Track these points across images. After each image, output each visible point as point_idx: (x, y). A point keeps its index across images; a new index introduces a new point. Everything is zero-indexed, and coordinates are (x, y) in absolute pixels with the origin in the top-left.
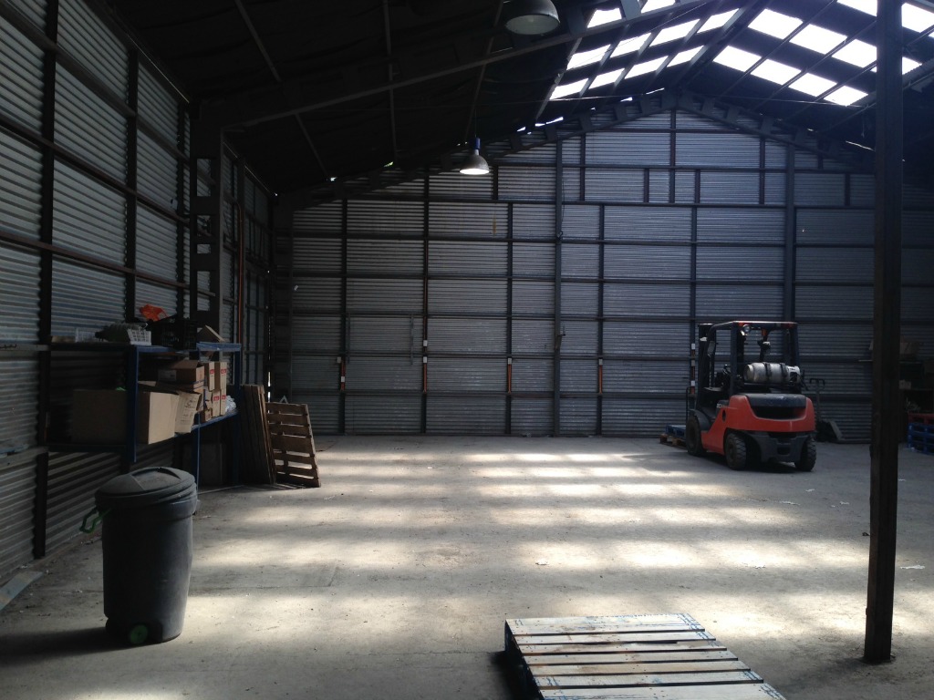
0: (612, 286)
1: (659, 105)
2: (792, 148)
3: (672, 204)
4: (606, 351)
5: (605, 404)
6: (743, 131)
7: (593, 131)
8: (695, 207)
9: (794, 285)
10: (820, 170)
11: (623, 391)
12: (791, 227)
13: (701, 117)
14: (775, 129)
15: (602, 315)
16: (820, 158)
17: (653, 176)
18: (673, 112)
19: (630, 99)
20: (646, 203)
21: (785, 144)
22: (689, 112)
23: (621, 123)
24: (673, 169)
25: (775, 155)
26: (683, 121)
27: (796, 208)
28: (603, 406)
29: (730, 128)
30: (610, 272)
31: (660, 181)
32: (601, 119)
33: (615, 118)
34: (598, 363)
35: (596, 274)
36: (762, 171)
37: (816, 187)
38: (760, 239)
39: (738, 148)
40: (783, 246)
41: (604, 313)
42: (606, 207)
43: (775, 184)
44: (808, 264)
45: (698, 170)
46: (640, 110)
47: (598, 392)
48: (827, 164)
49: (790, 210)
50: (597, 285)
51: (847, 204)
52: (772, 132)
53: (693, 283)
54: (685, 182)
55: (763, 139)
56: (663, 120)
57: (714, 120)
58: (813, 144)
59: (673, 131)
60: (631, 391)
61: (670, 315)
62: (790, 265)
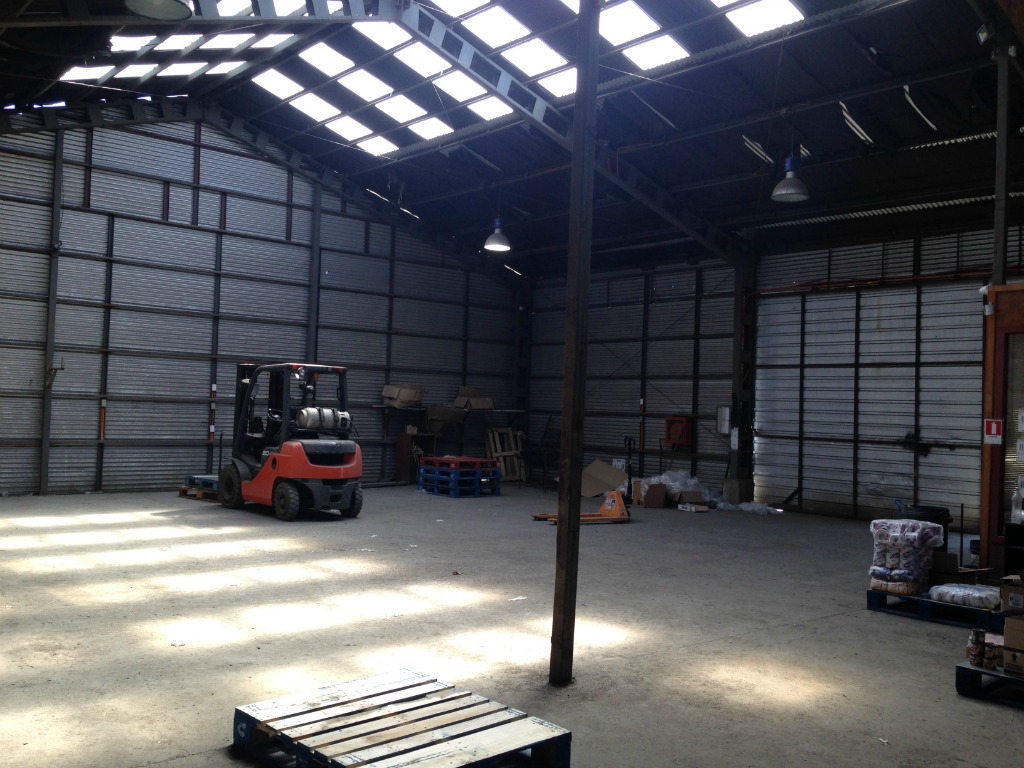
0: (121, 313)
1: (182, 112)
2: (318, 187)
3: (194, 226)
4: (111, 390)
5: (107, 452)
6: (271, 160)
7: (103, 127)
8: (220, 233)
9: (317, 327)
10: (343, 214)
11: (130, 437)
12: (315, 267)
13: (228, 136)
14: (303, 164)
15: (107, 347)
16: (344, 202)
17: (174, 191)
18: (198, 124)
19: (149, 99)
20: (164, 221)
21: (313, 183)
22: (216, 128)
23: (138, 124)
24: (196, 188)
25: (302, 192)
26: (208, 136)
27: (321, 249)
28: (105, 455)
29: (257, 154)
30: (117, 298)
31: (181, 198)
32: (112, 114)
33: (130, 116)
34: (100, 404)
35: (102, 298)
36: (289, 205)
37: (340, 231)
38: (284, 276)
39: (263, 176)
40: (308, 287)
41: (111, 345)
42: (116, 220)
43: (301, 219)
44: (333, 307)
45: (224, 194)
46: (159, 112)
47: (99, 438)
48: (351, 210)
49: (315, 249)
50: (102, 310)
51: (366, 253)
52: (301, 167)
53: (216, 318)
54: (209, 204)
55: (291, 172)
56: (186, 131)
57: (243, 143)
58: (337, 186)
59: (197, 145)
60: (140, 437)
61: (189, 351)
62: (314, 307)
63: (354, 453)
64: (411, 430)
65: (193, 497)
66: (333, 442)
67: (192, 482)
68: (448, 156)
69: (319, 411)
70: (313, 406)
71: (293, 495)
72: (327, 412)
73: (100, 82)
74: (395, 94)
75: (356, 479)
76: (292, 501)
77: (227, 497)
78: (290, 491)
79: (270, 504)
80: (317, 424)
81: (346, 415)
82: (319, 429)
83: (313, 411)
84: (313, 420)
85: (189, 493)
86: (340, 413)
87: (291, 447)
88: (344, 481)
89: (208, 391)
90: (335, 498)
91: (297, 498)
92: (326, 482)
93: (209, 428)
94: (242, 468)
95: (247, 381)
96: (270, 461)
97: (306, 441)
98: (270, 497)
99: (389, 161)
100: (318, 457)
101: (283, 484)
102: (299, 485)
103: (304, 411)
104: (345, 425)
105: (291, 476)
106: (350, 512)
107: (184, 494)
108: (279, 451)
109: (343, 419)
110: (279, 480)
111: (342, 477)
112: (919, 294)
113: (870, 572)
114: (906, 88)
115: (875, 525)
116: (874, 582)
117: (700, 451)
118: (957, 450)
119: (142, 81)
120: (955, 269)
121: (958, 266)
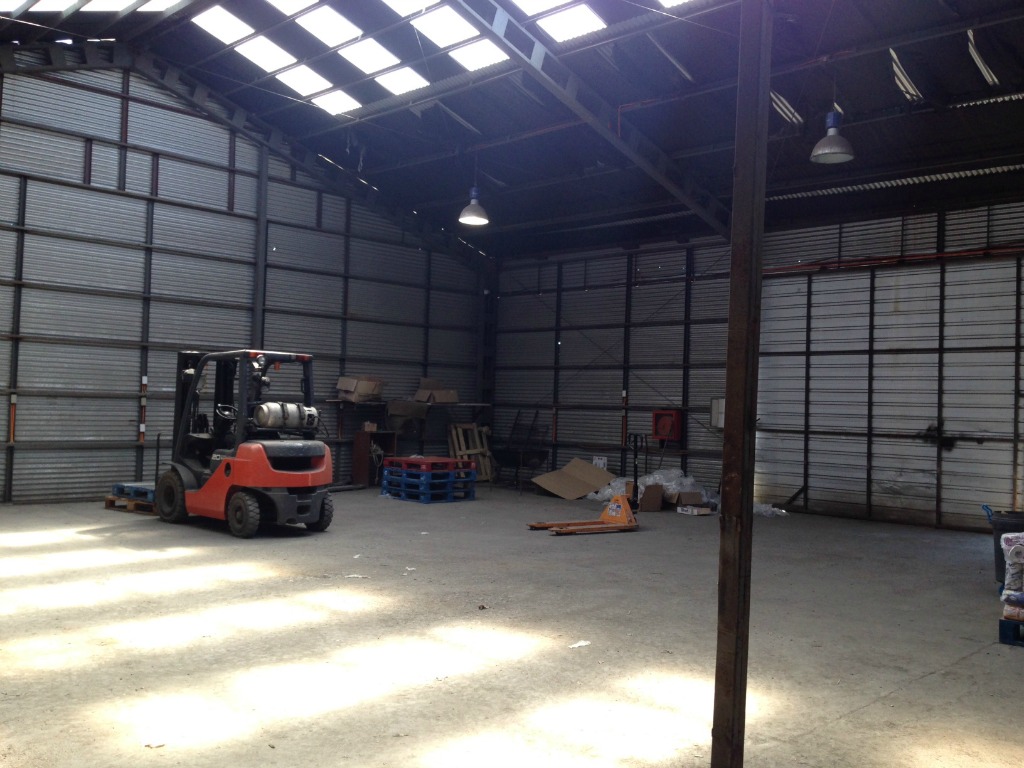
0: (34, 292)
1: (107, 58)
2: (265, 151)
3: (121, 192)
4: (23, 383)
5: (17, 456)
6: (211, 117)
7: (14, 73)
8: (151, 201)
9: (264, 311)
10: (292, 182)
11: (45, 439)
12: (261, 242)
13: (162, 87)
14: (247, 124)
15: (18, 332)
16: (294, 168)
17: (97, 150)
18: (126, 72)
19: (69, 42)
20: (86, 185)
21: (259, 145)
22: (149, 79)
23: (54, 71)
24: (123, 147)
25: (247, 156)
26: (137, 88)
27: (269, 222)
28: (15, 461)
29: (194, 110)
30: (30, 274)
31: (106, 160)
32: (26, 58)
33: (48, 61)
34: (9, 400)
35: (12, 275)
36: (232, 171)
37: (290, 202)
38: (226, 253)
39: (202, 137)
40: (254, 265)
41: (22, 330)
42: (30, 183)
43: (245, 187)
44: (282, 289)
45: (156, 155)
46: (82, 57)
47: (8, 440)
48: (301, 178)
49: (261, 222)
50: (12, 289)
51: (318, 228)
52: (245, 127)
53: (146, 299)
54: (138, 165)
55: (233, 132)
56: (112, 80)
57: (180, 97)
58: (286, 151)
59: (125, 98)
60: (56, 439)
61: (115, 338)
62: (259, 288)
63: (323, 456)
64: (370, 427)
65: (123, 508)
66: (299, 444)
67: (121, 492)
68: (419, 115)
69: (282, 406)
70: (274, 400)
71: (252, 507)
72: (291, 407)
73: (15, 16)
74: (364, 37)
75: (326, 486)
76: (251, 514)
77: (167, 509)
78: (249, 502)
79: (222, 517)
80: (280, 422)
81: (313, 410)
82: (281, 429)
83: (275, 406)
84: (275, 417)
85: (118, 503)
86: (306, 409)
87: (249, 450)
88: (312, 489)
89: (138, 384)
90: (302, 509)
91: (258, 511)
92: (291, 490)
93: (138, 427)
94: (185, 474)
95: (191, 371)
96: (222, 467)
97: (268, 443)
98: (222, 508)
99: (351, 120)
100: (281, 461)
101: (241, 494)
102: (261, 496)
103: (264, 407)
104: (312, 424)
105: (250, 484)
106: (318, 525)
107: (111, 505)
108: (234, 455)
109: (310, 416)
110: (233, 490)
111: (310, 485)
112: (943, 273)
113: (1003, 598)
114: (970, 34)
115: (1008, 541)
116: (1008, 610)
117: (691, 447)
118: (985, 444)
119: (65, 16)
120: (985, 245)
121: (988, 242)
